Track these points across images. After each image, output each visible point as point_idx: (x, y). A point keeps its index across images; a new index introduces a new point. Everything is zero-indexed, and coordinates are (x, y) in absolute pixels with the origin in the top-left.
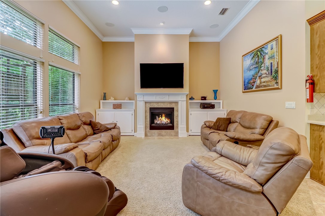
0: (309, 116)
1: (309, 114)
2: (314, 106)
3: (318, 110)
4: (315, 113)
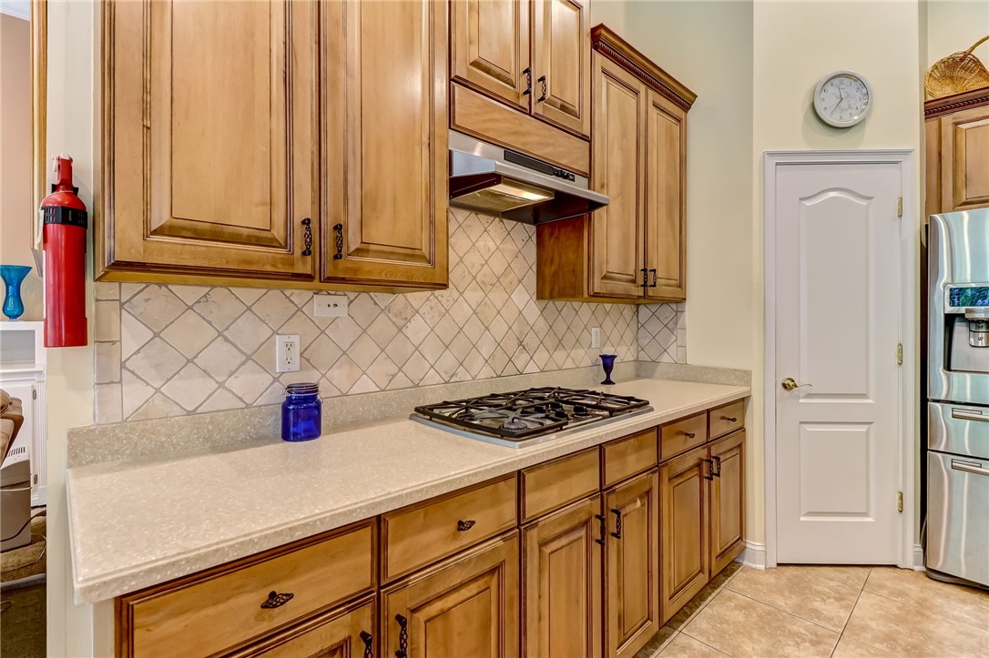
0: (74, 435)
1: (84, 420)
2: (123, 365)
3: (158, 390)
4: (128, 410)
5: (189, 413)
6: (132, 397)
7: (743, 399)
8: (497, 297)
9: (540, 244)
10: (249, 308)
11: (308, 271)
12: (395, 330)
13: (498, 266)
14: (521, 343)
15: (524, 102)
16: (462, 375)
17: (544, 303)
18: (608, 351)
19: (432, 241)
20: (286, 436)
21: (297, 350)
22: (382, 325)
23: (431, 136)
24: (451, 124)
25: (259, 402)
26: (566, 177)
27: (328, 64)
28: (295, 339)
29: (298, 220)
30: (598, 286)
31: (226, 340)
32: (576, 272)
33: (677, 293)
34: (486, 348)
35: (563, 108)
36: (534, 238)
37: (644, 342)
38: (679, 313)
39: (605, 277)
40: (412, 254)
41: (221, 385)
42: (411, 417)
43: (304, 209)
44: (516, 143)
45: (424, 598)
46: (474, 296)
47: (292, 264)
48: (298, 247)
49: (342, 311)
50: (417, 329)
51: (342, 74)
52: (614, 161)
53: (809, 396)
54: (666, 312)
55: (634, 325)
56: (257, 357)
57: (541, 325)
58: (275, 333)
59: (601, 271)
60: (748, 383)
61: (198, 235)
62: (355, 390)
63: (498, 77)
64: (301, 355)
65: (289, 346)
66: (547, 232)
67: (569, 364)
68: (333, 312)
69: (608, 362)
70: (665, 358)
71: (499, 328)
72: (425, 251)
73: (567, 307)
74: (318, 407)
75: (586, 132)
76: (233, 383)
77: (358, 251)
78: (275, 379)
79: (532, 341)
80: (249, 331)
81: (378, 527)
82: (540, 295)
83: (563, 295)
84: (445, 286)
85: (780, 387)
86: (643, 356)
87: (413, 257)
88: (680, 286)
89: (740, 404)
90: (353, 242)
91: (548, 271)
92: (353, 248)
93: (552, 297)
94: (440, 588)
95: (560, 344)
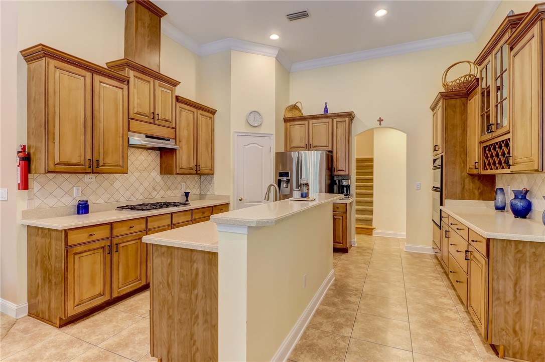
0: (23, 212)
1: (25, 208)
2: (34, 195)
3: (43, 201)
4: (36, 206)
5: (51, 207)
6: (37, 203)
7: (228, 204)
8: (145, 174)
9: (161, 157)
10: (66, 180)
11: (90, 171)
12: (110, 185)
13: (146, 164)
14: (154, 188)
15: (152, 121)
16: (133, 198)
17: (163, 176)
18: (187, 191)
19: (123, 161)
20: (78, 213)
21: (80, 191)
22: (106, 183)
23: (123, 134)
24: (129, 130)
25: (69, 205)
26: (167, 140)
27: (95, 121)
28: (80, 188)
29: (87, 159)
30: (178, 171)
31: (60, 188)
32: (172, 167)
33: (210, 172)
34: (141, 190)
35: (165, 121)
36: (159, 155)
37: (203, 188)
38: (212, 178)
39: (181, 168)
40: (117, 165)
41: (59, 200)
42: (116, 210)
43: (89, 156)
44: (149, 133)
45: (122, 241)
46: (137, 174)
47: (86, 170)
48: (87, 165)
49: (94, 180)
50: (117, 185)
51: (98, 123)
52: (184, 133)
53: (247, 202)
54: (209, 178)
55: (199, 182)
56: (68, 193)
57: (162, 183)
58: (74, 186)
59: (179, 167)
60: (230, 199)
61: (65, 164)
62: (98, 202)
63: (144, 116)
64: (81, 192)
65: (78, 190)
66: (163, 154)
67: (172, 195)
68: (91, 180)
69: (187, 194)
70: (209, 193)
71: (146, 184)
72: (121, 164)
73: (171, 177)
74: (88, 206)
75: (174, 127)
76: (62, 200)
77: (102, 166)
78: (74, 199)
79: (158, 188)
80: (67, 186)
81: (111, 225)
82: (161, 173)
83: (168, 173)
84: (127, 173)
85: (238, 200)
86: (202, 193)
87: (117, 166)
88: (211, 170)
89: (227, 205)
90: (101, 163)
91: (164, 166)
92: (101, 165)
93: (165, 174)
94: (125, 240)
95: (169, 188)
